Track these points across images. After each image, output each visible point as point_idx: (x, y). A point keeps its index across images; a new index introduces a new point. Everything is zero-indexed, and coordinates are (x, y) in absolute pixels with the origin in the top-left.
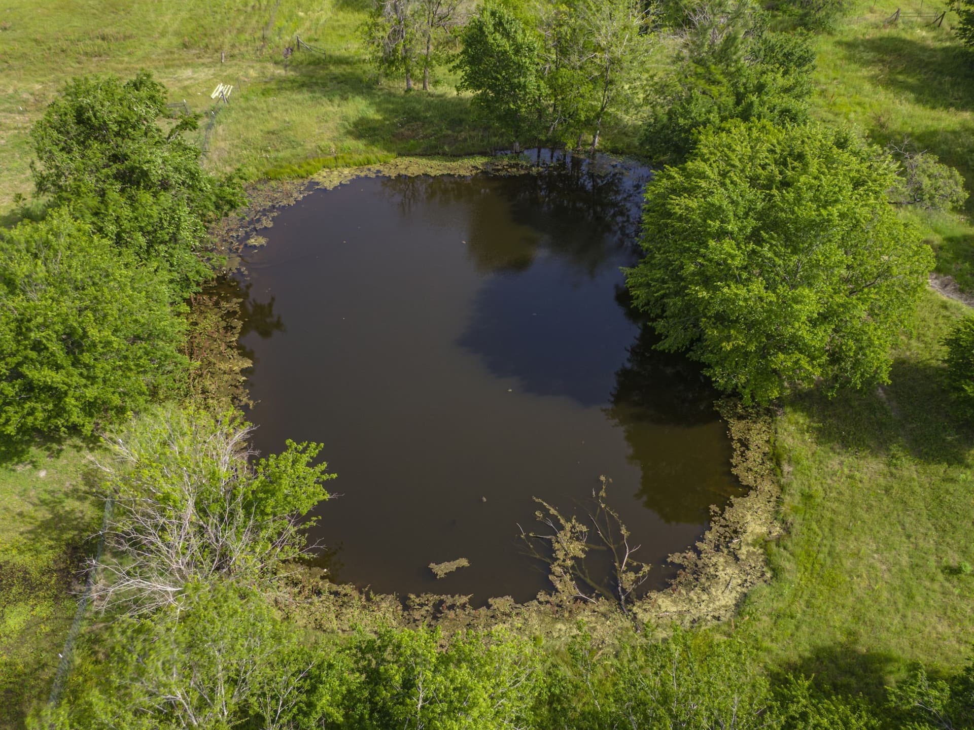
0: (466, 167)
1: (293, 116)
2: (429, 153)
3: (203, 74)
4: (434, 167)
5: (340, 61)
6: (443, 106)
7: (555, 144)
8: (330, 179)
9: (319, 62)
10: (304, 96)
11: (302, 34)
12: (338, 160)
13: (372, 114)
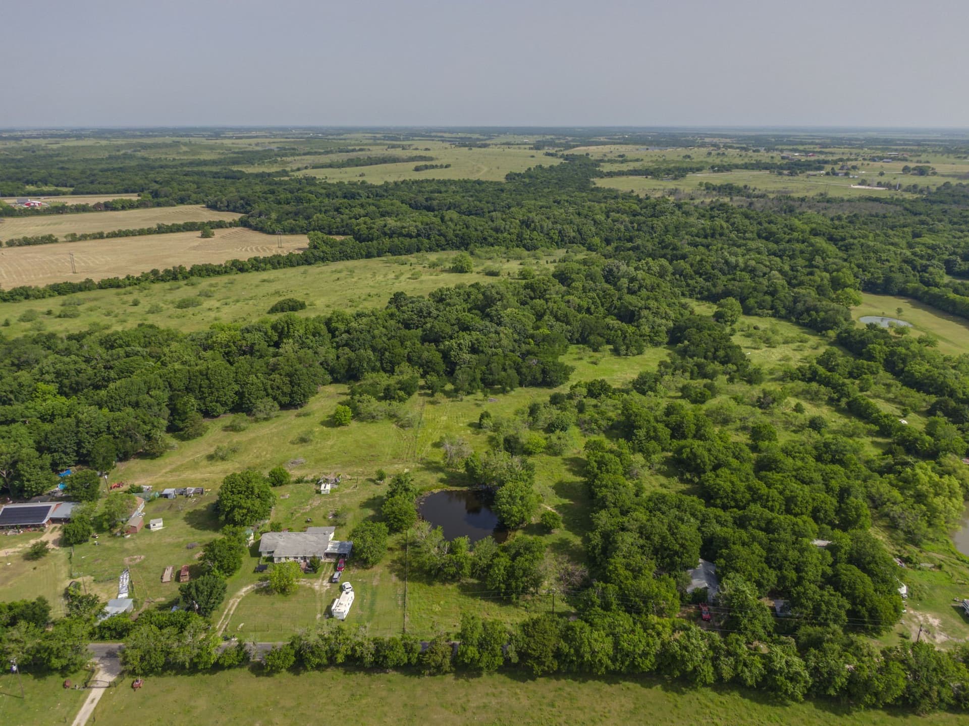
0: (465, 489)
1: (426, 477)
2: (457, 485)
3: (401, 466)
4: (458, 489)
5: (436, 463)
6: (460, 475)
7: (484, 484)
8: (436, 491)
9: (429, 463)
10: (427, 472)
11: (424, 455)
12: (437, 487)
13: (445, 477)
